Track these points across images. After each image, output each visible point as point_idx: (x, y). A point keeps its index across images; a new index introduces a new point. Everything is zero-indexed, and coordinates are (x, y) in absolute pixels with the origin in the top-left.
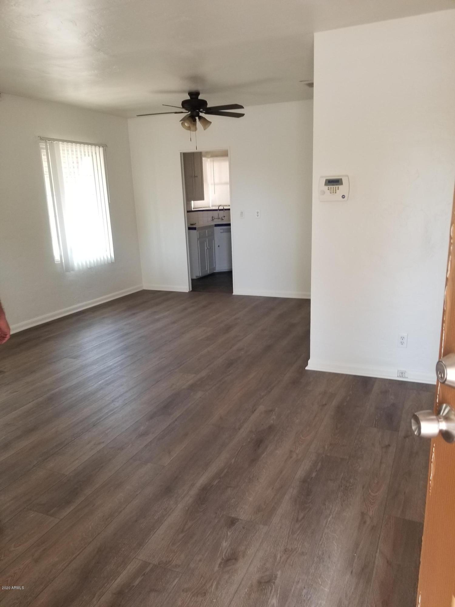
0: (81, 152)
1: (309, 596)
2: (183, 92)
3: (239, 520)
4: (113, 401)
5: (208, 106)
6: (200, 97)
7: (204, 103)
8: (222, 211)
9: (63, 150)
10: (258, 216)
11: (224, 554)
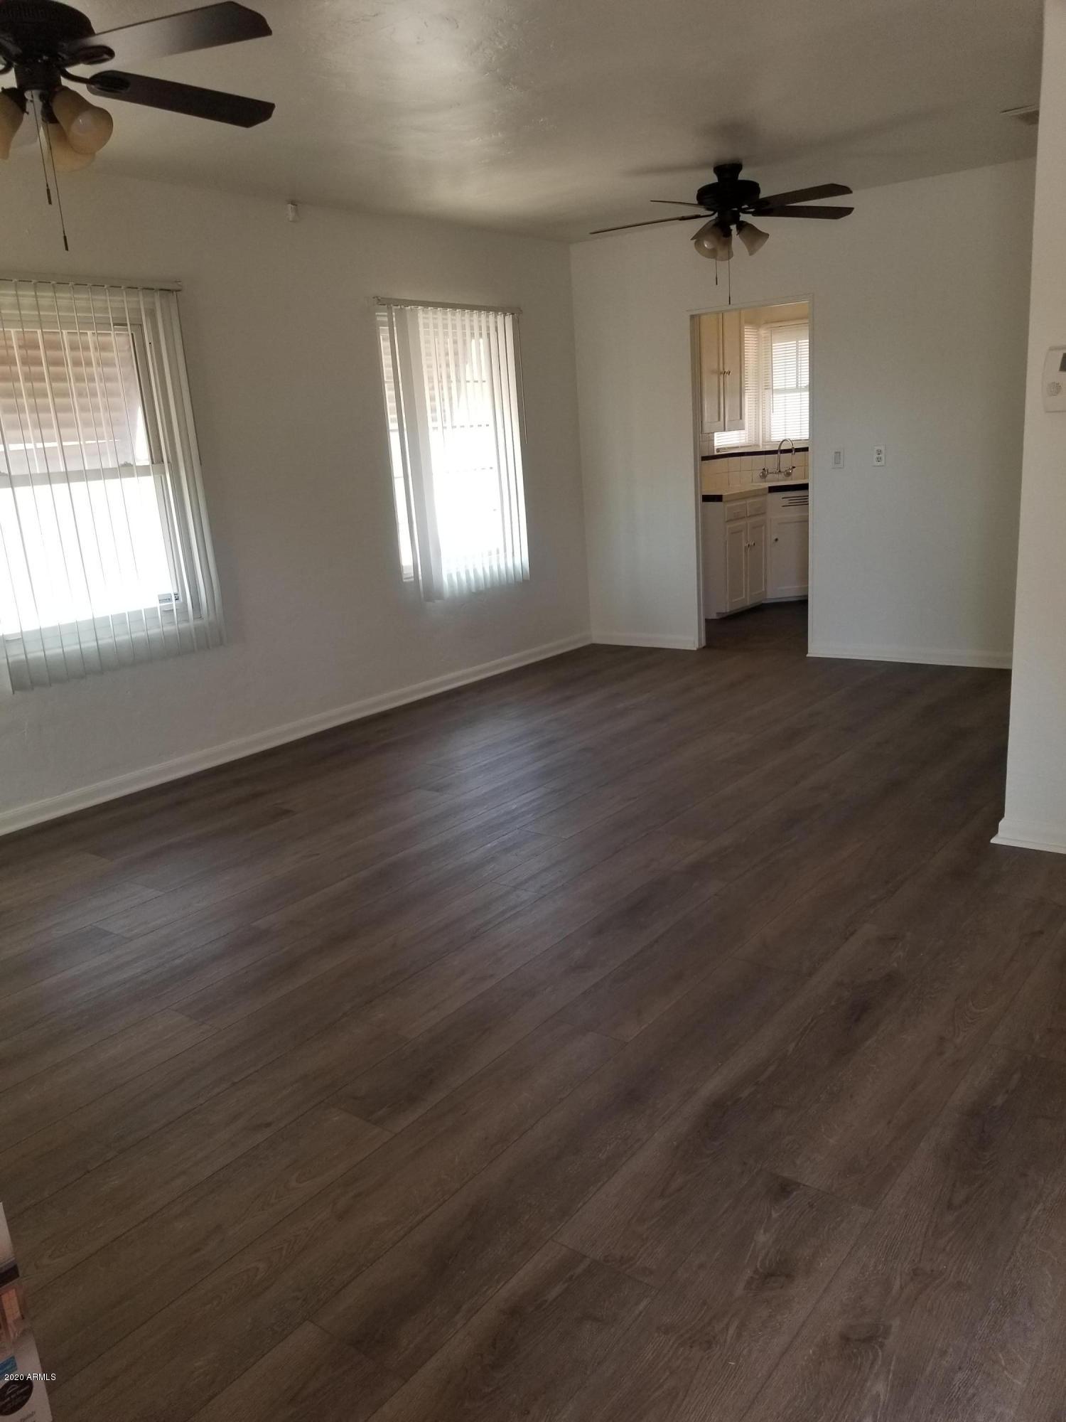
0: (464, 327)
1: (971, 1391)
2: (701, 166)
3: (801, 1187)
4: (515, 888)
5: (763, 195)
6: (743, 175)
7: (753, 187)
8: (789, 455)
9: (426, 326)
10: (879, 460)
11: (760, 1259)
